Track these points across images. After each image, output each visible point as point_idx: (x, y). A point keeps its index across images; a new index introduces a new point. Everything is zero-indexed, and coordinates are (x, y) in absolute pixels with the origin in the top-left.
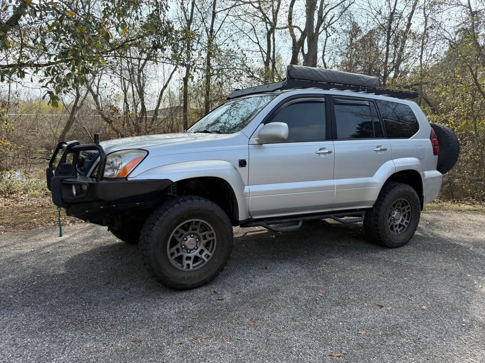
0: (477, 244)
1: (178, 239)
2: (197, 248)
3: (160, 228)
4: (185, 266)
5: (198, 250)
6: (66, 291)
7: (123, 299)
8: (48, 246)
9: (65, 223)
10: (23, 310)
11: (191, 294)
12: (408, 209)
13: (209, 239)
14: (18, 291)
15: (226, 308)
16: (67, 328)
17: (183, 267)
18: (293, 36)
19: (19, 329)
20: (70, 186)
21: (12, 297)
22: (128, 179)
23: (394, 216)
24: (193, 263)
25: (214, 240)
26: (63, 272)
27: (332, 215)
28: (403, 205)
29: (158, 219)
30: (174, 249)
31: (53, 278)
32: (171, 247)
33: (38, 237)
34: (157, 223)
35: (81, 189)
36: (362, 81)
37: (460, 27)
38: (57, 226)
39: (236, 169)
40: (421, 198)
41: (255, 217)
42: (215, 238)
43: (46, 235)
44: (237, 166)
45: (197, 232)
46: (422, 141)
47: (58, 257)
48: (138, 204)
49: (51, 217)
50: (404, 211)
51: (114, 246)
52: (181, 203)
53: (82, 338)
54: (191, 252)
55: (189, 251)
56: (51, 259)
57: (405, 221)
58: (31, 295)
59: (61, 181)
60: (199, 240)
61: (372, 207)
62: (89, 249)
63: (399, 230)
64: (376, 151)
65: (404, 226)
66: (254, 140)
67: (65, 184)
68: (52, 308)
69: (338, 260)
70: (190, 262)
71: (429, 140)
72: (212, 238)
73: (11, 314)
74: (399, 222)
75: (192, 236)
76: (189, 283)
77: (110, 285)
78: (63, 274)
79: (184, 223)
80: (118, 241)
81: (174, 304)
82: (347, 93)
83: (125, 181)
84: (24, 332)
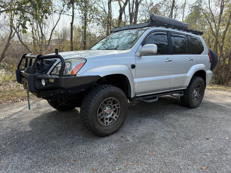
0: (228, 105)
1: (102, 109)
2: (111, 113)
3: (94, 103)
4: (106, 123)
5: (111, 114)
6: (37, 141)
7: (73, 143)
8: (14, 114)
9: (18, 100)
10: (15, 155)
11: (110, 138)
12: (200, 89)
13: (117, 108)
14: (7, 143)
15: (133, 146)
16: (48, 164)
17: (104, 124)
18: (120, 5)
19: (18, 168)
20: (40, 80)
21: (4, 147)
22: (77, 75)
23: (194, 92)
24: (109, 121)
25: (119, 109)
26: (30, 129)
27: (170, 93)
28: (198, 88)
29: (93, 98)
30: (100, 114)
31: (25, 134)
32: (99, 113)
33: (5, 109)
34: (93, 100)
35: (49, 81)
36: (182, 25)
37: (194, 5)
38: (14, 103)
39: (130, 69)
40: (205, 83)
41: (137, 96)
42: (119, 107)
43: (9, 108)
44: (130, 68)
45: (111, 104)
46: (205, 56)
47: (22, 121)
48: (82, 90)
49: (8, 98)
50: (198, 90)
51: (53, 113)
52: (105, 89)
53: (60, 170)
54: (108, 115)
55: (107, 115)
56: (19, 122)
57: (198, 95)
58: (16, 145)
59: (35, 77)
60: (112, 109)
61: (186, 88)
62: (39, 115)
63: (196, 99)
64: (189, 60)
65: (198, 97)
66: (138, 54)
67: (36, 79)
68: (33, 153)
69: (172, 115)
70: (108, 121)
71: (208, 55)
72: (118, 107)
73: (8, 158)
74: (196, 95)
75: (108, 106)
76: (108, 132)
77: (62, 136)
78: (31, 131)
79: (105, 100)
80: (54, 109)
81: (104, 145)
82: (176, 30)
83: (74, 77)
84: (22, 170)
